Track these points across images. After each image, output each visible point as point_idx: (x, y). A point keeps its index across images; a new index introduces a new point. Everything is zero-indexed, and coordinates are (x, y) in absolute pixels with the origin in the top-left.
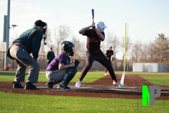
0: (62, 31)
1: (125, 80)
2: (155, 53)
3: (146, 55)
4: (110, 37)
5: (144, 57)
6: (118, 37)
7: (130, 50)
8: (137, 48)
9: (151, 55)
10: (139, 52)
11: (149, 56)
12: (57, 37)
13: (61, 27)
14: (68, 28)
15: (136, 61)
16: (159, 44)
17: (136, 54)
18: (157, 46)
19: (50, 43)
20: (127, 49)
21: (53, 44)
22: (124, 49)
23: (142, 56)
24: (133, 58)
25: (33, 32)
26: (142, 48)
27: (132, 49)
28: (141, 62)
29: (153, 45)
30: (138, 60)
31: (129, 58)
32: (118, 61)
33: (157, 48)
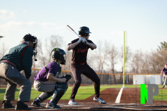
0: (54, 41)
1: (122, 95)
2: (157, 63)
3: (148, 66)
4: (107, 47)
5: (145, 68)
6: (116, 46)
7: (130, 61)
8: (137, 58)
9: (154, 66)
10: (140, 63)
11: (151, 67)
12: (48, 48)
13: (52, 37)
14: (60, 38)
15: (137, 73)
16: (162, 53)
17: (137, 65)
18: (160, 56)
19: (40, 55)
20: (126, 60)
21: (44, 56)
22: (123, 60)
23: (143, 67)
24: (134, 70)
25: (22, 47)
26: (143, 58)
27: (132, 59)
28: (142, 73)
29: (155, 55)
30: (139, 71)
31: (129, 69)
32: (117, 73)
33: (159, 58)
